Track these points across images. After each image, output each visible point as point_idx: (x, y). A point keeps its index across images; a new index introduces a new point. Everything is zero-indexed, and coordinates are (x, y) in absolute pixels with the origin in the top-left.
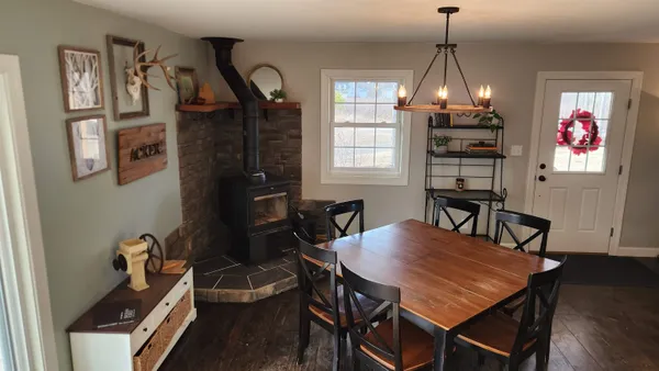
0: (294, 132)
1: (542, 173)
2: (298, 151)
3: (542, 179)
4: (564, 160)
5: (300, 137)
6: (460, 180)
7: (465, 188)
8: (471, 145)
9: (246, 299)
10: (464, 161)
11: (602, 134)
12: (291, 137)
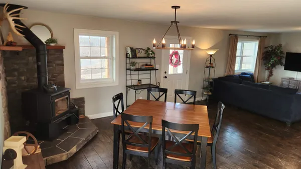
0: (59, 62)
1: (166, 75)
2: (62, 72)
3: (166, 77)
4: (171, 70)
5: (63, 65)
6: (140, 81)
7: (142, 84)
8: (143, 65)
9: (64, 158)
10: (140, 72)
11: (181, 60)
12: (58, 65)
